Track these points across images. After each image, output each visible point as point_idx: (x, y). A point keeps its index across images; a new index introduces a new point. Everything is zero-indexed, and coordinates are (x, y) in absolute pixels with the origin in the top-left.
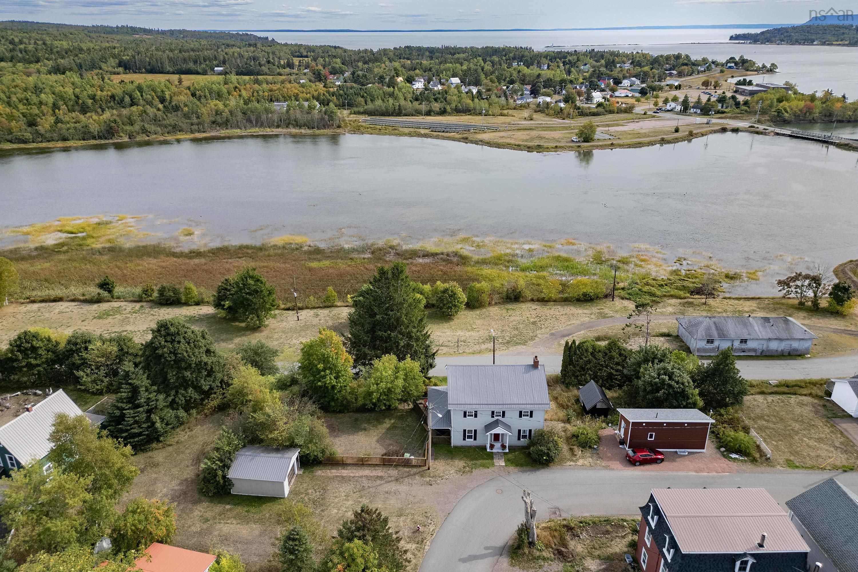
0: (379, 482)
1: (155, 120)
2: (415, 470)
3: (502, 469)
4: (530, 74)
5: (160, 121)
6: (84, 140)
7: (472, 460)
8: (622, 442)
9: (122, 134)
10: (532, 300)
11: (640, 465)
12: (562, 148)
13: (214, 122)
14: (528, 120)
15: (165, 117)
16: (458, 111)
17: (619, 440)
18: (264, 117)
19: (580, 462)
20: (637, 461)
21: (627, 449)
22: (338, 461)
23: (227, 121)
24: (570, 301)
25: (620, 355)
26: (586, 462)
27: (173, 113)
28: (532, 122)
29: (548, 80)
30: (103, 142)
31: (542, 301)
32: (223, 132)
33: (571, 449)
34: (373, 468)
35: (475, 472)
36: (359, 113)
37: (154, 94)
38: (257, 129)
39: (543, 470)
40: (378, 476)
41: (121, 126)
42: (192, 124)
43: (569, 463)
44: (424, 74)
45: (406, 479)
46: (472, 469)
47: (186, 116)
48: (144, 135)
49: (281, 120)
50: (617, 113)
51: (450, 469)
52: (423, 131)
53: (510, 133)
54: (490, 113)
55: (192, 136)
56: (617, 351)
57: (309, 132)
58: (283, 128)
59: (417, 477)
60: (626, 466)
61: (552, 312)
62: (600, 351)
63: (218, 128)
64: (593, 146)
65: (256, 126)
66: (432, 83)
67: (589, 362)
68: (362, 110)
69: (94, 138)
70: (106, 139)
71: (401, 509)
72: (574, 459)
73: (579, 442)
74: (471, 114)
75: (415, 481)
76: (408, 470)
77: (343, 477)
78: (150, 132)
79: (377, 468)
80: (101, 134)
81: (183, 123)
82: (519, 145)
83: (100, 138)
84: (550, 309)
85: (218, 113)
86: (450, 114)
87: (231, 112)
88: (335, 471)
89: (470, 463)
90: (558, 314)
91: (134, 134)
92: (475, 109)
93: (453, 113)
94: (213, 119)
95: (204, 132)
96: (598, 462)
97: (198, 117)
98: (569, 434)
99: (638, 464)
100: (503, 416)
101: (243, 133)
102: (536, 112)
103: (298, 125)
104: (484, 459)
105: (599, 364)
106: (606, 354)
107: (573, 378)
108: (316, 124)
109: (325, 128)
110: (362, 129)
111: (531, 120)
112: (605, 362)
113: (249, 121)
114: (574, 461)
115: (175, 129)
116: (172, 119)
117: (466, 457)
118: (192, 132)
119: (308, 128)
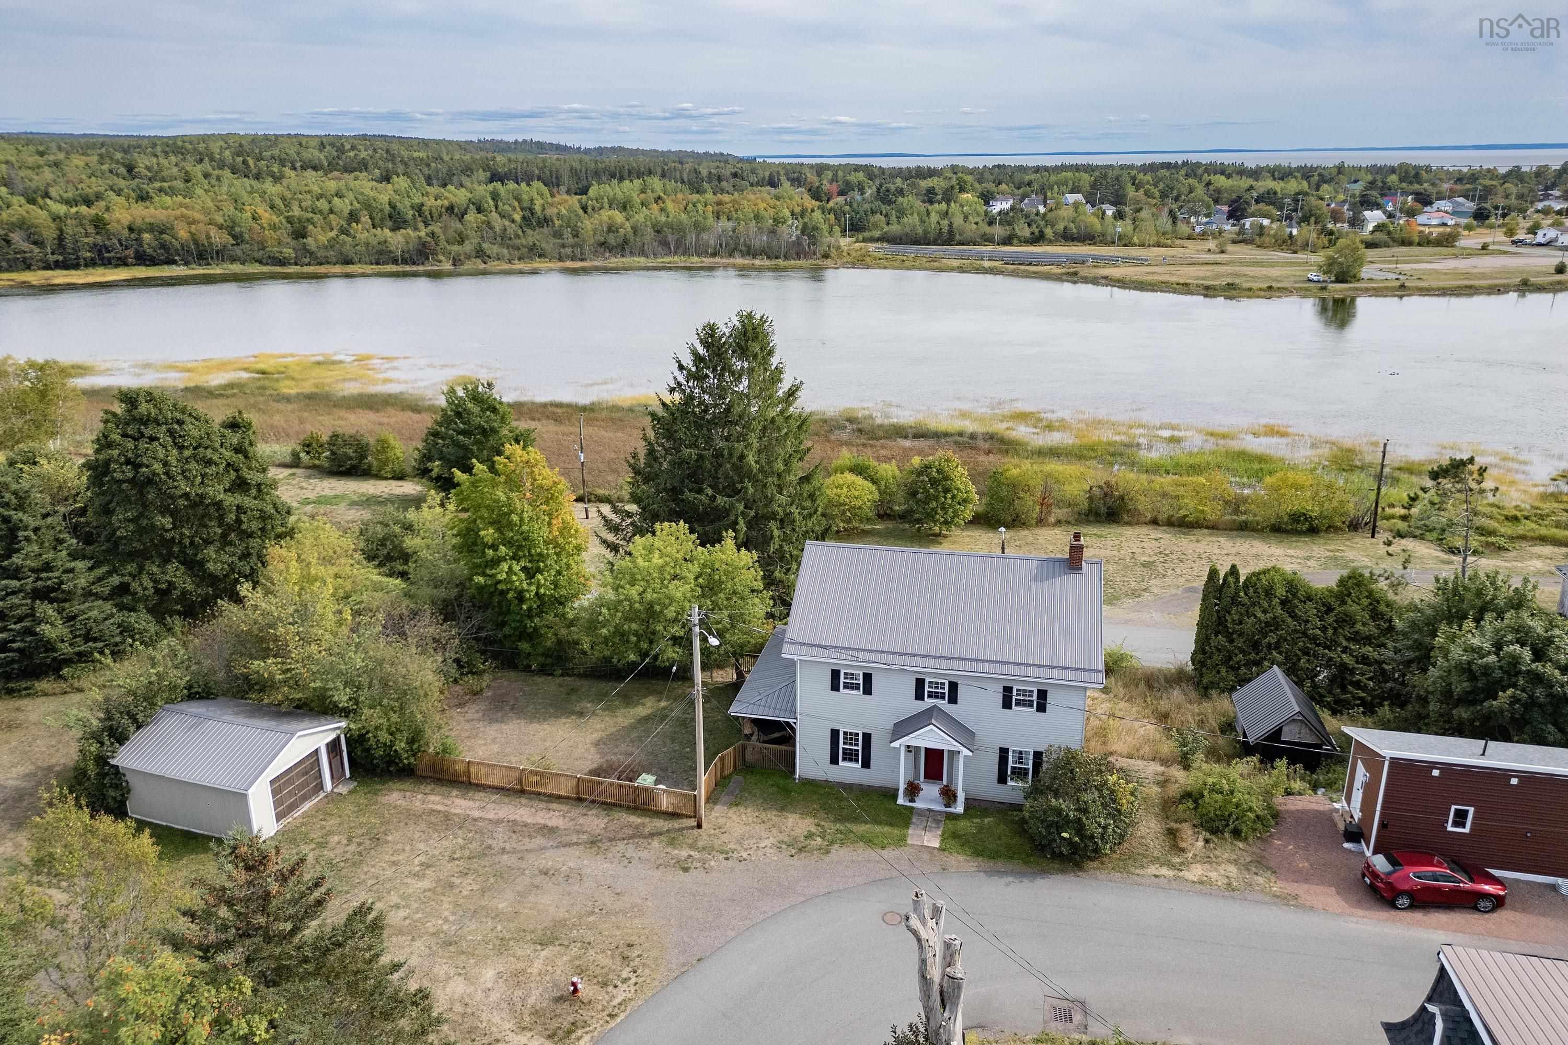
0: (539, 841)
1: (503, 238)
2: (661, 824)
3: (926, 856)
4: (1232, 186)
5: (510, 239)
6: (378, 264)
7: (842, 819)
8: (1355, 834)
9: (441, 257)
10: (1154, 522)
11: (1412, 907)
12: (1285, 291)
13: (602, 244)
14: (1214, 253)
15: (520, 233)
16: (1067, 237)
17: (1341, 827)
18: (691, 238)
19: (1196, 872)
20: (1402, 893)
21: (1368, 854)
22: (455, 773)
23: (626, 242)
24: (1254, 530)
25: (1376, 615)
26: (1213, 875)
27: (538, 229)
28: (1223, 256)
29: (1268, 193)
30: (407, 268)
31: (1180, 526)
32: (614, 261)
33: (1172, 834)
34: (542, 805)
35: (839, 853)
36: (872, 240)
37: (516, 204)
38: (676, 258)
39: (1059, 877)
40: (545, 826)
41: (443, 243)
42: (563, 246)
43: (1152, 870)
44: (1016, 191)
45: (621, 846)
46: (832, 843)
47: (558, 234)
48: (479, 261)
49: (721, 245)
50: (1419, 244)
51: (764, 835)
52: (987, 264)
53: (1172, 268)
54: (1136, 240)
55: (561, 264)
56: (1365, 602)
57: (767, 263)
58: (722, 257)
59: (655, 843)
60: (1359, 904)
61: (1202, 547)
62: (1309, 598)
63: (607, 255)
64: (1356, 289)
65: (675, 253)
66: (1026, 201)
67: (1274, 624)
68: (877, 234)
69: (395, 262)
70: (414, 263)
71: (559, 924)
72: (1177, 860)
73: (1202, 816)
74: (1094, 244)
75: (644, 854)
76: (639, 820)
77: (447, 816)
78: (489, 257)
79: (554, 806)
80: (407, 256)
81: (549, 245)
82: (1186, 285)
83: (405, 262)
84: (1198, 541)
85: (612, 229)
86: (1050, 242)
87: (635, 230)
88: (437, 798)
89: (831, 827)
90: (1217, 551)
91: (462, 258)
92: (1103, 235)
93: (1057, 241)
94: (602, 239)
95: (582, 260)
96: (1260, 880)
97: (576, 236)
98: (1174, 790)
99: (1404, 901)
100: (953, 700)
101: (650, 262)
102: (1234, 242)
103: (750, 252)
104: (879, 823)
105: (1305, 634)
106: (1330, 609)
107: (1223, 670)
108: (783, 251)
109: (799, 258)
110: (868, 259)
111: (1223, 252)
112: (1324, 629)
113: (665, 244)
114: (1172, 866)
115: (536, 252)
116: (533, 236)
117: (826, 809)
118: (561, 259)
119: (768, 258)
